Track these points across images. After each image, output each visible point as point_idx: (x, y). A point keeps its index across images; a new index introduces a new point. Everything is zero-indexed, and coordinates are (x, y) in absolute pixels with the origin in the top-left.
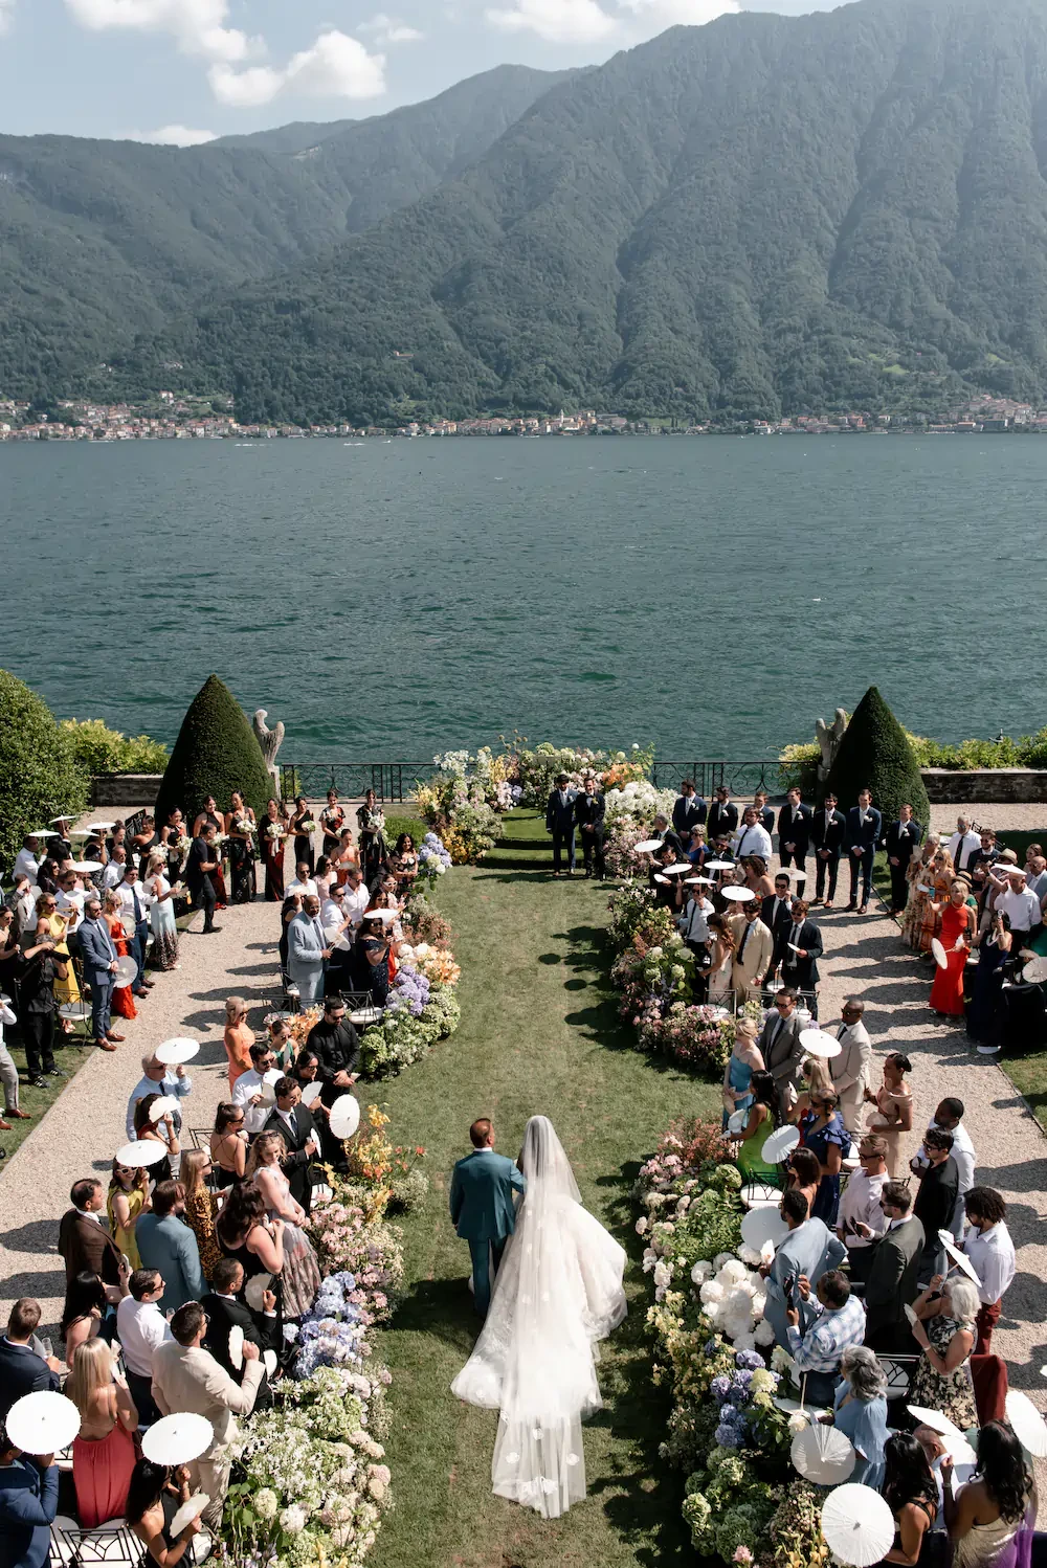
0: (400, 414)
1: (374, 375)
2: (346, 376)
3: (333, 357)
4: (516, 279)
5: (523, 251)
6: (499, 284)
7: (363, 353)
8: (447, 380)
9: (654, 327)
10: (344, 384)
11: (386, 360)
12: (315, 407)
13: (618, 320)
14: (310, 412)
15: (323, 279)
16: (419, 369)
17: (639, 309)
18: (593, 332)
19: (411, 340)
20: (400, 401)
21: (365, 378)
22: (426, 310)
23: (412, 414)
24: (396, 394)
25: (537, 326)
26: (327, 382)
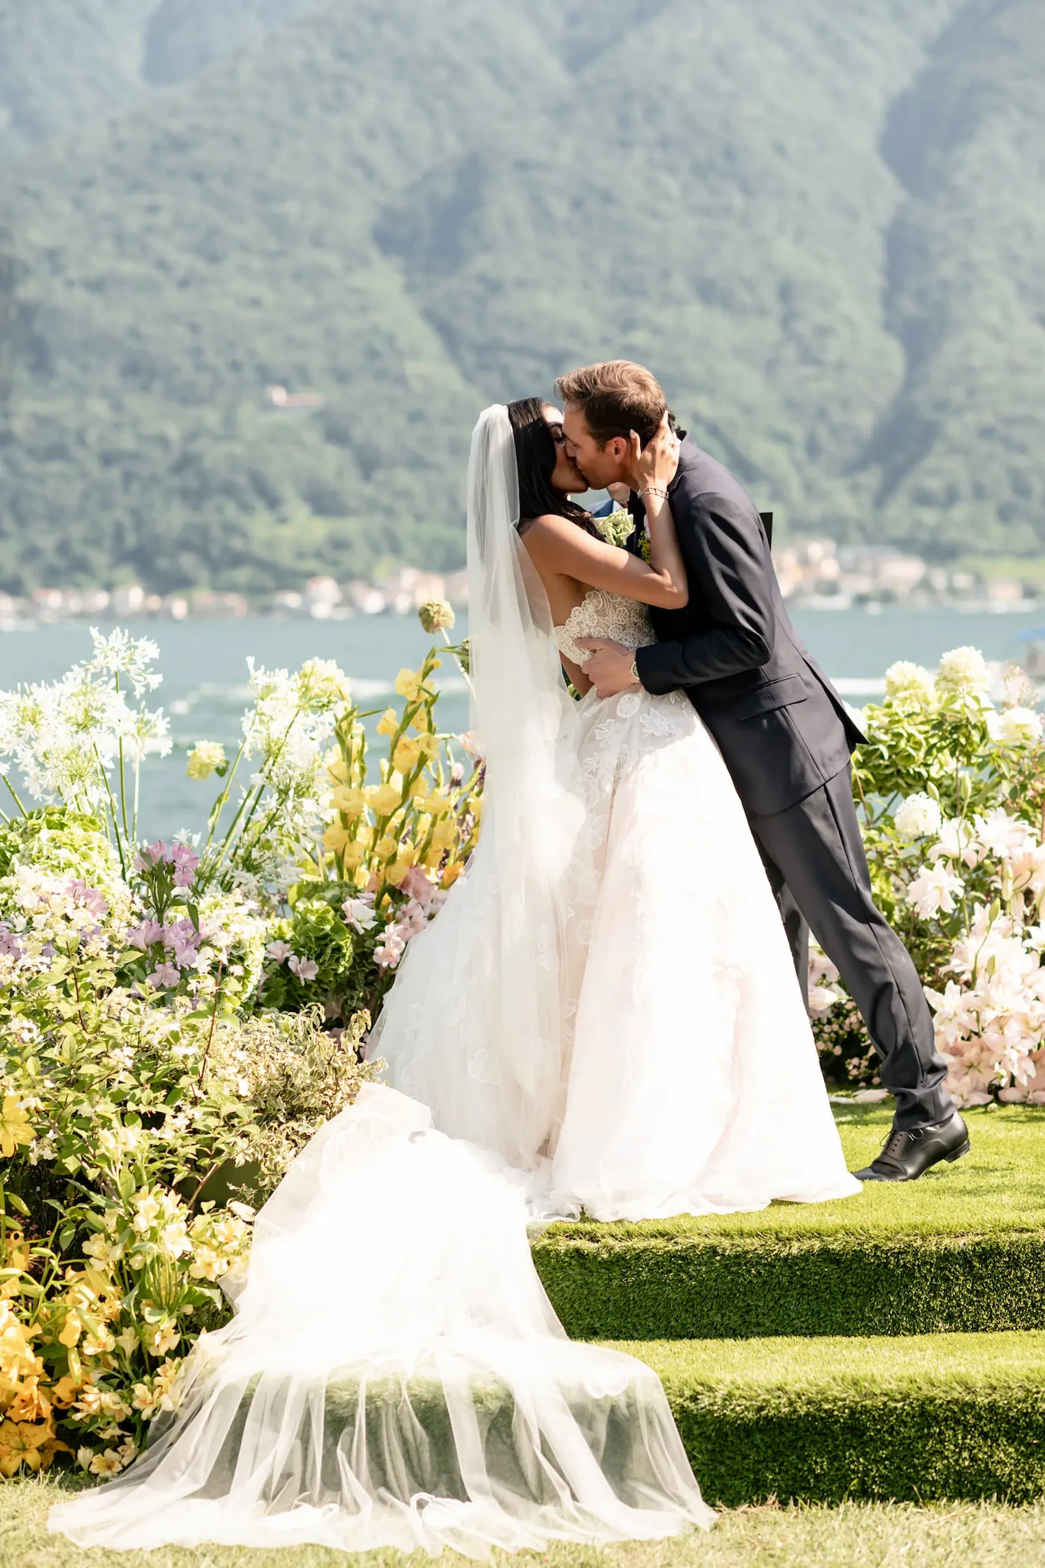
0: (285, 558)
1: (214, 455)
2: (135, 456)
3: (99, 407)
4: (607, 198)
5: (624, 121)
6: (560, 208)
7: (186, 396)
8: (417, 463)
9: (993, 315)
10: (128, 477)
11: (247, 412)
12: (47, 542)
13: (889, 298)
14: (31, 554)
15: (78, 204)
16: (336, 435)
17: (947, 269)
18: (824, 332)
19: (316, 361)
20: (283, 520)
21: (186, 462)
22: (359, 279)
23: (318, 555)
24: (273, 502)
25: (665, 317)
26: (83, 474)
